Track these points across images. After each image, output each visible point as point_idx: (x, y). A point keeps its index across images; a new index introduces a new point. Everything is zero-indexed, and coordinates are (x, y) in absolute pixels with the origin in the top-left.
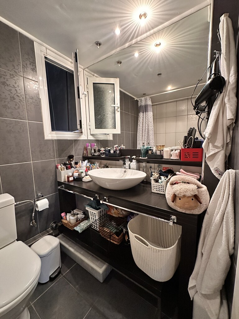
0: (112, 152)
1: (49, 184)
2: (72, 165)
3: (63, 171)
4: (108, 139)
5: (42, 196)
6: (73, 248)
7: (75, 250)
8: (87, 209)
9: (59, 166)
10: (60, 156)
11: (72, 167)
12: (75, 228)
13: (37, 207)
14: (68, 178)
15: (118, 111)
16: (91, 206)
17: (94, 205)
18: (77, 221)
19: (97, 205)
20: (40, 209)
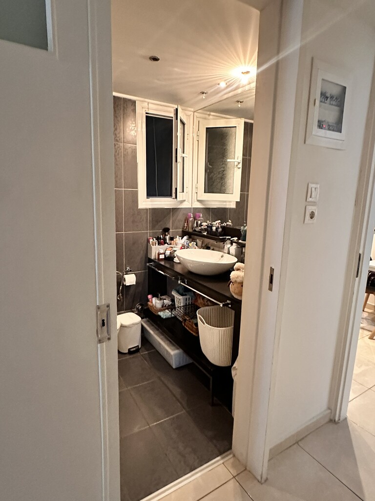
0: (214, 228)
1: (139, 258)
2: (166, 240)
3: (154, 246)
4: (227, 207)
5: (131, 271)
6: (153, 331)
7: (155, 333)
8: (173, 293)
9: (151, 240)
10: (153, 227)
11: (165, 243)
12: (159, 313)
13: (125, 281)
14: (159, 254)
15: (239, 168)
16: (178, 292)
17: (181, 291)
18: (163, 306)
19: (184, 292)
20: (127, 283)
